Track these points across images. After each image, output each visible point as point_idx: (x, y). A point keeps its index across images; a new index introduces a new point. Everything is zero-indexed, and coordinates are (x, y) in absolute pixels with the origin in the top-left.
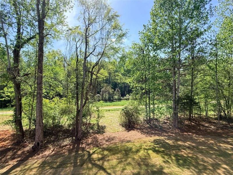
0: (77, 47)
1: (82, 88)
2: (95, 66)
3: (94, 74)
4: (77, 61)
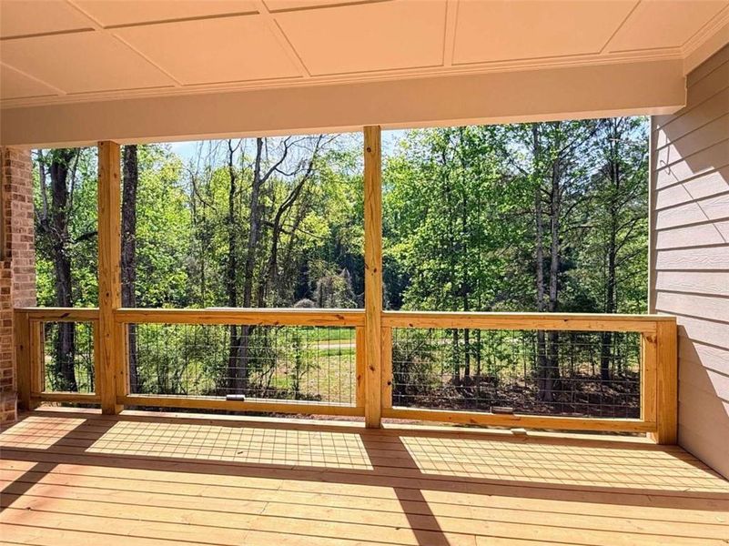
0: (230, 149)
1: (247, 274)
2: (287, 206)
3: (283, 231)
4: (232, 192)
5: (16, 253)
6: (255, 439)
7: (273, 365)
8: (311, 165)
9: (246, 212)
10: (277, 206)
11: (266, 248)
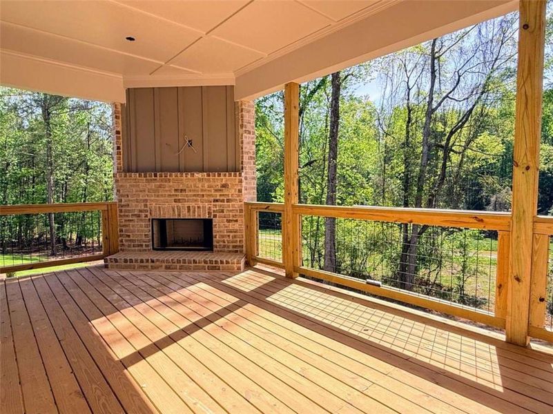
0: (408, 88)
1: (419, 188)
2: (457, 129)
3: (453, 151)
4: (409, 122)
5: (246, 167)
6: (383, 321)
7: (440, 264)
8: (484, 88)
9: (420, 137)
10: (448, 130)
11: (436, 166)
